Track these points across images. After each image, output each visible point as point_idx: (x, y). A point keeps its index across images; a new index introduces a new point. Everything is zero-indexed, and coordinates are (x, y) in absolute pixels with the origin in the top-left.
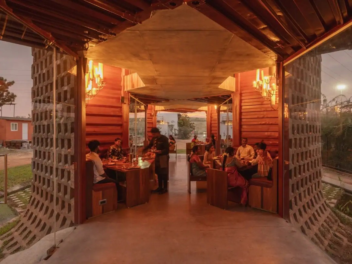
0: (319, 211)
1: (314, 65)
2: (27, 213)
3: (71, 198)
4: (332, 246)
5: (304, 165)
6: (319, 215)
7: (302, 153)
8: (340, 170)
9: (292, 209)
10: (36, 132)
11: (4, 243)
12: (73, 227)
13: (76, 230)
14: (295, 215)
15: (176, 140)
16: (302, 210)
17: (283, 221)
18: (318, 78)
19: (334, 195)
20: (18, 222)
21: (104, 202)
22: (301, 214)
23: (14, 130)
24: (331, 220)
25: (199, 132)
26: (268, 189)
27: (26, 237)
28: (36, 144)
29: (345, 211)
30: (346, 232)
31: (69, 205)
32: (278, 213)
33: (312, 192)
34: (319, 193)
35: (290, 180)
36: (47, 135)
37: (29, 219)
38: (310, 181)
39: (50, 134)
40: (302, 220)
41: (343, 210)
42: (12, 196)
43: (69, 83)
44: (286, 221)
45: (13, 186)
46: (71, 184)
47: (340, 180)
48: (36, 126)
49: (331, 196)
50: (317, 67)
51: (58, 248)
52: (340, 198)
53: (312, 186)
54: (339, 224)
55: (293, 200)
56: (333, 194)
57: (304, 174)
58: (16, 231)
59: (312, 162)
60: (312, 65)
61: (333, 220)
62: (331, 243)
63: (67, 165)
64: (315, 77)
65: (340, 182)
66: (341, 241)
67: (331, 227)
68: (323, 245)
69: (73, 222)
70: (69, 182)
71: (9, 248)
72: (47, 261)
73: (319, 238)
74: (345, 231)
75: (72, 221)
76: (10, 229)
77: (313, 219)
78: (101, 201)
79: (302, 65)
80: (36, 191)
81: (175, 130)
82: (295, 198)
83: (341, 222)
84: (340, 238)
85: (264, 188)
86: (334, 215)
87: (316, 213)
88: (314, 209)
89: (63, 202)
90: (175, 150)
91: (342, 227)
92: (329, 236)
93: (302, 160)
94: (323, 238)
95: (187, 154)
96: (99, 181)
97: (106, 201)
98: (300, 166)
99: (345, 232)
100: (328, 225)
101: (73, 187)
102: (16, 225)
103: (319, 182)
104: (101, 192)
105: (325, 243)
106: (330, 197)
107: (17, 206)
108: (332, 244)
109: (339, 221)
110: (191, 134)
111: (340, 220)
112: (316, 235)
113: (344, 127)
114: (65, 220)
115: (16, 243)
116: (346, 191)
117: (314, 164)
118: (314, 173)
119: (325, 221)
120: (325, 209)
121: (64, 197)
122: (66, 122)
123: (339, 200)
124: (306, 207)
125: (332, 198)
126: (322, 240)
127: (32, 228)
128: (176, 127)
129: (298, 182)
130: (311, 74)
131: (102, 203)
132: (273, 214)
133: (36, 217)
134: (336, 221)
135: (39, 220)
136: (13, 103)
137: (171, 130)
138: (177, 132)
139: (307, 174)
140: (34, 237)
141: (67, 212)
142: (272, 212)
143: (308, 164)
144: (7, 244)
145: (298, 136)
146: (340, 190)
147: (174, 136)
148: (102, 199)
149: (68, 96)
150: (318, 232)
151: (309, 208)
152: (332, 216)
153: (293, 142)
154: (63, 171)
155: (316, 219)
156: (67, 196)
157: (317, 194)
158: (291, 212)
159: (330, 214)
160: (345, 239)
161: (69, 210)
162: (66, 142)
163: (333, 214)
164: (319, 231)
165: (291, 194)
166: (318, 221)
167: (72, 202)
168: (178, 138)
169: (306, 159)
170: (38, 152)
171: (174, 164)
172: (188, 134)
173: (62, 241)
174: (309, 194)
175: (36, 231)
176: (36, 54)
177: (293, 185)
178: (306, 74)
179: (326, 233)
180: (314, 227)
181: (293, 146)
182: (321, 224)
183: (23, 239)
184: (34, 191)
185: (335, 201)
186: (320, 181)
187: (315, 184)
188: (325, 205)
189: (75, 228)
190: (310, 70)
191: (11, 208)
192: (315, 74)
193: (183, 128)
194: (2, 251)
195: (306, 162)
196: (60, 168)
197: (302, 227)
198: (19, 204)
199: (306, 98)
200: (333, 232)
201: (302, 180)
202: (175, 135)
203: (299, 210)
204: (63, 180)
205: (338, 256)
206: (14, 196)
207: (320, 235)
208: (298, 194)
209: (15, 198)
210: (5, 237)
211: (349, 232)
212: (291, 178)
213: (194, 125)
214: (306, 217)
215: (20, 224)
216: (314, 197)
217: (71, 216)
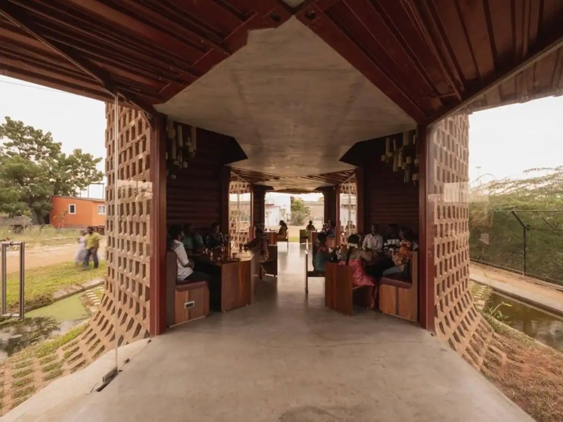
0: (468, 317)
1: (461, 132)
2: (98, 315)
3: (146, 300)
4: (488, 365)
5: (451, 259)
6: (469, 323)
7: (449, 243)
8: (483, 263)
9: (437, 317)
10: (109, 214)
11: (65, 355)
12: (148, 339)
13: (150, 343)
14: (441, 324)
15: (288, 226)
16: (449, 317)
17: (426, 333)
18: (466, 149)
19: (480, 295)
20: (86, 327)
21: (192, 304)
22: (448, 324)
23: (102, 214)
24: (482, 328)
25: (315, 218)
26: (406, 290)
27: (93, 348)
28: (110, 228)
29: (496, 315)
30: (504, 345)
31: (145, 309)
32: (419, 322)
33: (460, 294)
34: (467, 295)
35: (435, 279)
36: (121, 218)
37: (100, 323)
38: (458, 280)
39: (123, 216)
40: (449, 331)
41: (493, 314)
42: (89, 292)
43: (144, 150)
44: (430, 333)
45: (92, 280)
46: (146, 282)
47: (486, 276)
48: (109, 206)
49: (476, 295)
50: (464, 134)
51: (120, 371)
52: (488, 299)
53: (459, 286)
54: (493, 334)
55: (438, 305)
56: (480, 293)
57: (450, 270)
58: (83, 339)
59: (459, 254)
60: (459, 131)
61: (486, 329)
62: (486, 361)
63: (142, 257)
64: (462, 147)
65: (486, 278)
66: (499, 358)
67: (484, 339)
68: (477, 364)
69: (149, 332)
70: (145, 279)
71: (71, 362)
72: (100, 392)
73: (471, 354)
74: (502, 343)
75: (147, 331)
76: (76, 336)
77: (462, 329)
78: (186, 304)
79: (448, 130)
80: (109, 289)
81: (287, 214)
82: (441, 302)
83: (496, 331)
84: (497, 353)
85: (400, 289)
86: (486, 322)
87: (465, 321)
88: (463, 315)
89: (138, 305)
90: (287, 238)
91: (499, 338)
92: (483, 351)
93: (449, 252)
94: (476, 354)
95: (301, 242)
96: (188, 277)
97: (194, 304)
98: (446, 260)
99: (502, 346)
100: (481, 336)
101: (149, 285)
102: (84, 331)
103: (466, 280)
104: (187, 292)
105: (479, 360)
106: (475, 297)
107: (92, 305)
108: (488, 363)
109: (493, 330)
110: (306, 220)
111: (494, 328)
112: (467, 350)
113: (489, 212)
114: (139, 327)
115: (80, 355)
116: (495, 289)
117: (461, 257)
118: (461, 270)
119: (477, 331)
120: (476, 315)
121: (139, 298)
122: (141, 200)
123: (487, 301)
124: (454, 313)
125: (478, 299)
126: (476, 358)
127: (101, 335)
128: (288, 211)
129: (443, 281)
130: (458, 143)
131: (188, 306)
132: (411, 323)
133: (107, 322)
134: (490, 331)
135: (110, 326)
136: (101, 182)
137: (283, 215)
138: (289, 217)
139: (453, 271)
140: (103, 348)
141: (142, 318)
142: (411, 320)
143: (455, 257)
144: (69, 356)
145: (444, 222)
146: (487, 288)
147: (285, 221)
148: (189, 301)
149: (144, 167)
150: (470, 347)
151: (457, 314)
152: (484, 323)
153: (439, 228)
154: (138, 263)
155: (466, 328)
156: (143, 297)
157: (465, 296)
158: (437, 321)
159: (481, 321)
160: (504, 355)
161: (144, 317)
162: (141, 226)
163: (484, 320)
164: (471, 344)
165: (436, 297)
166: (468, 330)
167: (148, 305)
168: (291, 225)
169: (453, 251)
170: (112, 239)
171: (285, 254)
172: (302, 219)
173: (128, 361)
174: (456, 297)
175: (105, 341)
176: (109, 116)
177: (438, 286)
178: (453, 141)
179: (480, 347)
180: (464, 339)
181: (439, 235)
182: (472, 335)
183: (90, 350)
184: (107, 289)
185: (483, 303)
186: (468, 280)
187: (463, 283)
188: (474, 309)
189: (150, 341)
190: (457, 137)
191: (85, 306)
192: (463, 144)
193: (297, 213)
194: (61, 366)
195: (453, 254)
196: (135, 260)
197: (450, 340)
198: (95, 302)
199: (453, 173)
200: (487, 344)
201: (448, 278)
202: (288, 221)
203: (446, 318)
204: (138, 276)
205: (499, 380)
206: (91, 292)
207: (472, 350)
208: (444, 297)
209: (93, 294)
210: (69, 346)
211: (507, 345)
212: (436, 276)
213: (309, 209)
214: (454, 325)
215: (89, 329)
216: (462, 299)
217: (146, 325)
